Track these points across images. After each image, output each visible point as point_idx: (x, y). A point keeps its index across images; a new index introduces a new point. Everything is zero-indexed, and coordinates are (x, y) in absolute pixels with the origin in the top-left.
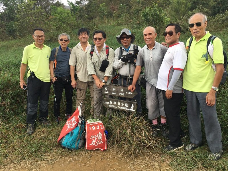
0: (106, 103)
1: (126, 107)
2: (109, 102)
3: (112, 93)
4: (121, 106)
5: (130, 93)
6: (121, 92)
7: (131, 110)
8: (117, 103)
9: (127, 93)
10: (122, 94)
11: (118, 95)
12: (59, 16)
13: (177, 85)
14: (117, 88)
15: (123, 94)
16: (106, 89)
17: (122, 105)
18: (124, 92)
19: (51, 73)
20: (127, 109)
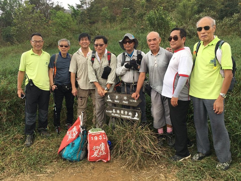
0: (109, 111)
1: (129, 116)
2: (112, 110)
3: (115, 101)
4: (124, 114)
5: (134, 101)
6: (125, 100)
7: (135, 118)
8: (120, 112)
9: (131, 100)
10: (125, 102)
11: (121, 103)
12: (59, 20)
13: (183, 92)
14: (120, 96)
15: (127, 102)
16: (109, 97)
17: (126, 114)
18: (128, 100)
19: (51, 80)
20: (131, 117)
